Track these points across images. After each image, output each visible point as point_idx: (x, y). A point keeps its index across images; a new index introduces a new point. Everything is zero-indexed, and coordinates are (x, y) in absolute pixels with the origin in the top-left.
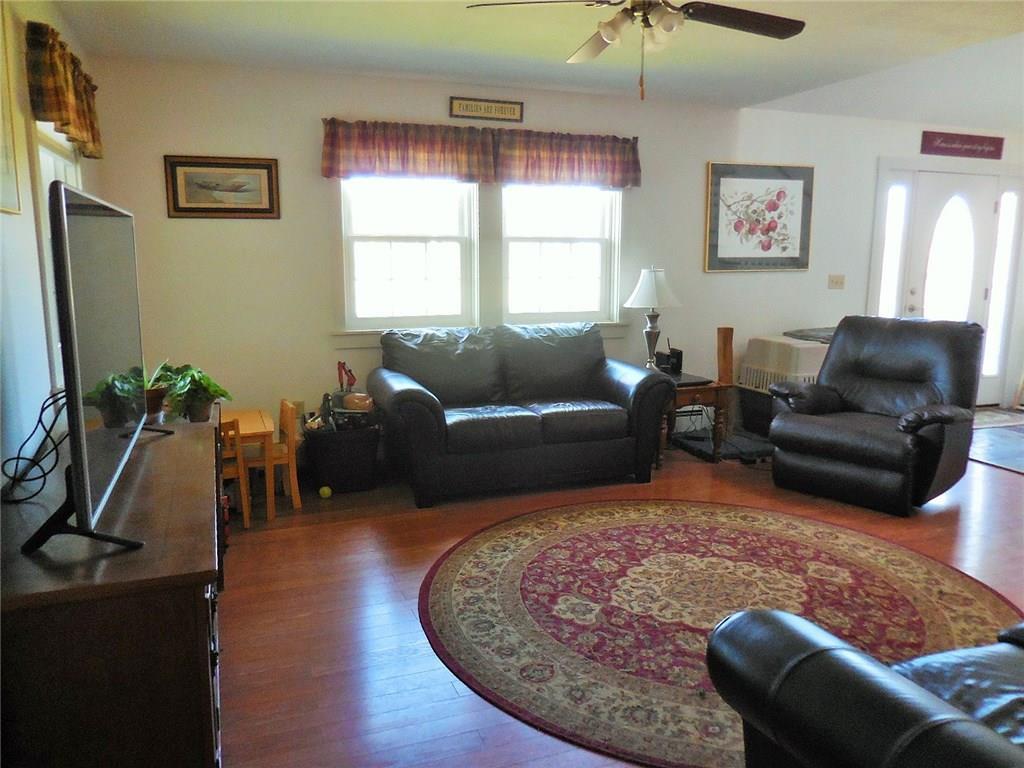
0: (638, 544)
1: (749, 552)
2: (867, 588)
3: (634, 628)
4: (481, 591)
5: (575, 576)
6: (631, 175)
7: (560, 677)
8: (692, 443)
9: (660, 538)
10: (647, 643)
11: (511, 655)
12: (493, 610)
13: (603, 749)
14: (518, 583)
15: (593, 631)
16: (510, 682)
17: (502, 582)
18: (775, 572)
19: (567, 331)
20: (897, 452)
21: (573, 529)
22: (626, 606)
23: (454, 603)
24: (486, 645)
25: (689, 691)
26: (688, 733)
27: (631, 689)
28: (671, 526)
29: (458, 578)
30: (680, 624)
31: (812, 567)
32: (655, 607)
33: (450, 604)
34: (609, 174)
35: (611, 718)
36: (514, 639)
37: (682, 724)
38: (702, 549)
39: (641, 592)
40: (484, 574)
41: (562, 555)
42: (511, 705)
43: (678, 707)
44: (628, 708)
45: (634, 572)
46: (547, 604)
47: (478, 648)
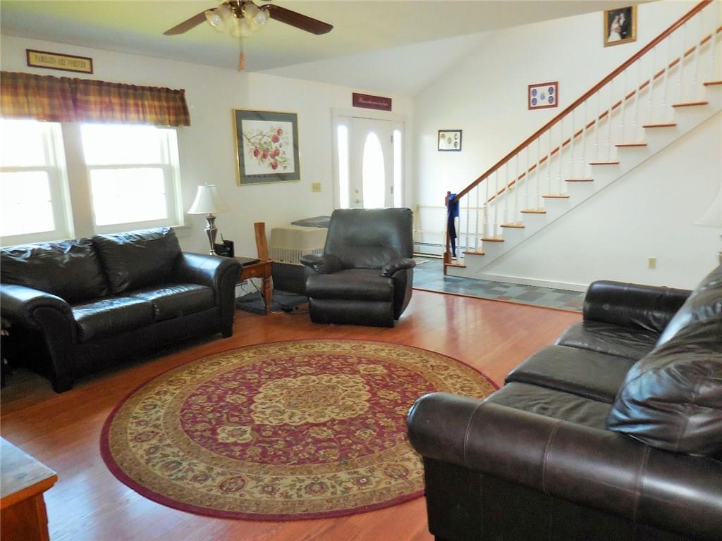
0: (250, 379)
1: (321, 368)
2: (396, 373)
3: (280, 435)
4: (154, 442)
5: (220, 412)
6: (182, 117)
7: (250, 482)
8: (246, 304)
9: (262, 372)
10: (294, 442)
11: (206, 479)
12: (173, 453)
13: (306, 517)
14: (180, 428)
15: (254, 445)
16: (217, 498)
17: (167, 430)
18: (343, 376)
19: (151, 235)
20: (385, 289)
21: (198, 380)
22: (266, 422)
23: (138, 456)
24: (182, 478)
25: (337, 463)
26: (350, 488)
27: (301, 474)
28: (264, 362)
29: (130, 437)
30: (307, 424)
31: (361, 368)
32: (286, 417)
33: (136, 459)
34: (167, 117)
35: (300, 496)
36: (201, 467)
37: (344, 484)
38: (292, 373)
39: (270, 410)
40: (148, 429)
41: (201, 400)
42: (229, 512)
43: (335, 475)
44: (307, 486)
45: (258, 398)
46: (211, 436)
47: (178, 482)
